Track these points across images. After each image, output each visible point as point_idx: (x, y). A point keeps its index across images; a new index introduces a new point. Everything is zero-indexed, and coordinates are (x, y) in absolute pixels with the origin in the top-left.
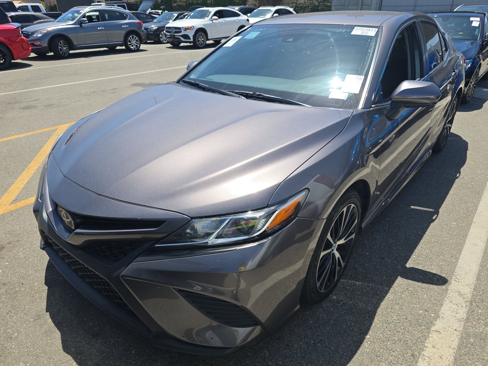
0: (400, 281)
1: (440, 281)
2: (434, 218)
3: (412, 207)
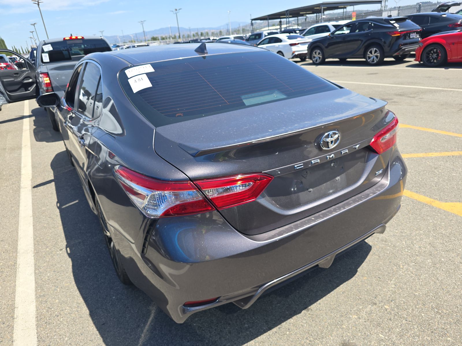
0: (53, 178)
1: (34, 187)
2: (58, 205)
3: (77, 201)
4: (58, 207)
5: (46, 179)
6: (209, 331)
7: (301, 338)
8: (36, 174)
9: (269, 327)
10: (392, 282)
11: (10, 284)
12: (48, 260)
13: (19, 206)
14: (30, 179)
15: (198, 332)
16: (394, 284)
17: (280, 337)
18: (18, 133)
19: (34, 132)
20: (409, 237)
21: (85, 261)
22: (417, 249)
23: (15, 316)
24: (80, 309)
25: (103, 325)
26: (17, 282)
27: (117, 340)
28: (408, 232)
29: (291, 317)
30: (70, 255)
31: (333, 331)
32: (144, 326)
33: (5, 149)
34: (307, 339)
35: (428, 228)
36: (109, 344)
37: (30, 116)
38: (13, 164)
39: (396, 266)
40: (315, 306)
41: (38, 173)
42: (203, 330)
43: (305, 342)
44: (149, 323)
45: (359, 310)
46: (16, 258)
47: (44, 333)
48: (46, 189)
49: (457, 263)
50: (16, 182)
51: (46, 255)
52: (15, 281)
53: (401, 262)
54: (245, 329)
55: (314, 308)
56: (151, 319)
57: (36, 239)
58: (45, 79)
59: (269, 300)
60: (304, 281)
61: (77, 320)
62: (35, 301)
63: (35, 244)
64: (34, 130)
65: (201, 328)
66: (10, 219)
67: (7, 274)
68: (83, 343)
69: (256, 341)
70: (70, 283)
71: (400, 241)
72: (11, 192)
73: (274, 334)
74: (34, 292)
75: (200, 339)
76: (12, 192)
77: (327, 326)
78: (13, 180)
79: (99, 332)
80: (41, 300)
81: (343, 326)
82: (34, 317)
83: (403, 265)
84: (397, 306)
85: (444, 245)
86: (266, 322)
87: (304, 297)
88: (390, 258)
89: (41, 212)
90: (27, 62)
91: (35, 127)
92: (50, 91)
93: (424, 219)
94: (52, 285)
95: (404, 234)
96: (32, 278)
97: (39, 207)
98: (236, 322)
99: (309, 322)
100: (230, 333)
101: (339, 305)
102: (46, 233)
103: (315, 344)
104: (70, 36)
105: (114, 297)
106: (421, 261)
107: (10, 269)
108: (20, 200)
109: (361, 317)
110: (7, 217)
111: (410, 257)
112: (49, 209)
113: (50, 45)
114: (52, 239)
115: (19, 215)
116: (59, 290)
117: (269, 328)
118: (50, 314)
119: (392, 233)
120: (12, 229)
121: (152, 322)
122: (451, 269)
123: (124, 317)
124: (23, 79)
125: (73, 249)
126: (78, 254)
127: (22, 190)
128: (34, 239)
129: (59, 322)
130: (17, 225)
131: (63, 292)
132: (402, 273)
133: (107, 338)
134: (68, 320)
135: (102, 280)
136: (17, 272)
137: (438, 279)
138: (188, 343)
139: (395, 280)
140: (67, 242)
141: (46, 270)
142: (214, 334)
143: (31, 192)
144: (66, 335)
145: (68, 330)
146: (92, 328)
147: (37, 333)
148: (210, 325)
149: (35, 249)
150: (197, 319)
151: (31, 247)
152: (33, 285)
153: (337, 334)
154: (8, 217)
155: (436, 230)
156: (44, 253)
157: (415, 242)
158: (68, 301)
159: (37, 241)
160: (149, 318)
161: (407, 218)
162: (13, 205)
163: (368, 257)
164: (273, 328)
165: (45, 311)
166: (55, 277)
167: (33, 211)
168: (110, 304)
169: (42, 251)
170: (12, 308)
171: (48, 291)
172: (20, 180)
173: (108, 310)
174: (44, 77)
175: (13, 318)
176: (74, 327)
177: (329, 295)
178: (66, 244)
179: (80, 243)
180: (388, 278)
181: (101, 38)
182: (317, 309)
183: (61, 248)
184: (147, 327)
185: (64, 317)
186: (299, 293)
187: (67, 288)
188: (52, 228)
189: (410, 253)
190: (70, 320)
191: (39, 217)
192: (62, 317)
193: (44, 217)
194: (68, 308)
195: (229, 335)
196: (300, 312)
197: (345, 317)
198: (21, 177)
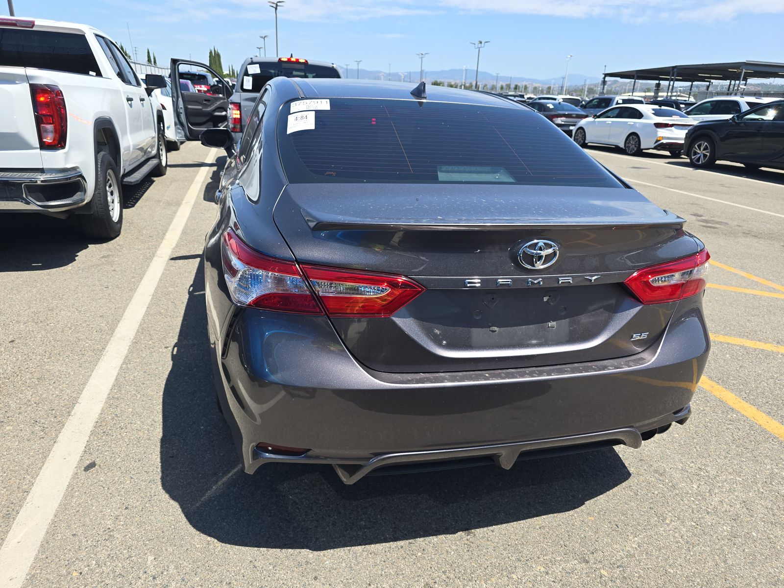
0: (201, 253)
4: (189, 291)
5: (192, 252)
6: (306, 512)
7: (436, 568)
8: (182, 243)
9: (395, 536)
10: (636, 539)
11: (86, 372)
12: (144, 355)
13: (142, 278)
14: (173, 247)
15: (290, 508)
16: (638, 543)
17: (405, 555)
18: (186, 184)
19: (207, 188)
20: (710, 480)
21: (190, 370)
22: (713, 503)
23: (72, 413)
24: (152, 429)
25: (171, 457)
26: (94, 372)
27: (179, 483)
28: (713, 473)
29: (436, 535)
30: (174, 357)
31: (492, 576)
32: (223, 477)
33: (159, 201)
34: (444, 572)
35: (755, 476)
36: (167, 484)
37: (211, 165)
38: (161, 222)
39: (659, 518)
40: (484, 532)
41: (185, 241)
42: (299, 509)
43: (438, 576)
44: (230, 474)
45: (553, 562)
46: (108, 343)
47: (96, 444)
48: (185, 265)
49: (779, 547)
50: (153, 247)
51: (145, 349)
52: (93, 371)
53: (670, 514)
54: (358, 527)
55: (480, 533)
56: (235, 470)
57: (143, 326)
58: (235, 112)
59: (416, 500)
60: (485, 491)
61: (143, 441)
62: (104, 402)
63: (138, 331)
64: (209, 184)
65: (297, 504)
66: (123, 292)
67: (87, 359)
68: (136, 472)
69: (365, 549)
70: (157, 393)
71: (689, 482)
72: (141, 258)
73: (397, 549)
74: (108, 391)
75: (287, 518)
76: (143, 259)
77: (486, 567)
78: (150, 243)
79: (162, 466)
80: (111, 402)
81: (512, 575)
82: (94, 421)
83: (672, 520)
84: (624, 577)
85: (771, 512)
86: (395, 528)
87: (472, 513)
88: (654, 502)
89: (165, 294)
90: (226, 86)
91: (210, 181)
92: (238, 131)
93: (758, 460)
94: (134, 389)
95: (702, 473)
96: (115, 373)
97: (165, 285)
98: (350, 514)
99: (461, 551)
100: (334, 524)
101: (525, 543)
102: (158, 322)
103: (453, 585)
104: (289, 57)
105: (202, 427)
106: (710, 524)
107: (93, 354)
108: (146, 271)
109: (550, 572)
110: (121, 288)
111: (693, 512)
112: (177, 292)
113: (258, 65)
114: (162, 330)
115: (136, 289)
116: (139, 396)
117: (394, 538)
118: (114, 423)
119: (681, 465)
120: (120, 305)
121: (235, 474)
122: (762, 554)
123: (203, 457)
124: (215, 110)
125: (182, 351)
126: (185, 359)
127: (155, 258)
128: (140, 325)
129: (119, 436)
130: (128, 301)
131: (143, 401)
132: (664, 531)
133: (167, 476)
134: (132, 438)
135: (198, 401)
136: (100, 360)
137: (725, 562)
138: (269, 518)
139: (644, 538)
140: (179, 339)
141: (136, 368)
142: (311, 519)
143: (165, 265)
144: (120, 455)
145: (125, 449)
146: (156, 457)
147: (87, 441)
148: (311, 505)
149: (135, 338)
150: (297, 491)
151: (132, 334)
152: (112, 381)
153: (497, 584)
154: (123, 288)
155: (771, 483)
156: (143, 346)
157: (717, 491)
158: (144, 414)
159: (143, 329)
160: (234, 469)
161: (724, 450)
162: (135, 275)
163: (615, 489)
164: (400, 540)
165: (110, 417)
166: (143, 379)
167: (156, 289)
168: (193, 434)
169: (142, 342)
170: (74, 402)
171: (125, 394)
172: (159, 246)
173: (187, 441)
174: (233, 109)
175: (69, 413)
176: (134, 448)
177: (515, 523)
178: (176, 341)
179: (194, 345)
180: (632, 531)
181: (333, 67)
182: (483, 537)
183: (168, 346)
184: (224, 479)
185: (129, 432)
186: (467, 504)
187: (149, 398)
188: (169, 317)
189: (697, 505)
190: (134, 439)
191: (160, 299)
192: (126, 431)
193: (166, 301)
194: (139, 422)
195: (331, 527)
196: (454, 533)
197: (524, 563)
198: (161, 242)
